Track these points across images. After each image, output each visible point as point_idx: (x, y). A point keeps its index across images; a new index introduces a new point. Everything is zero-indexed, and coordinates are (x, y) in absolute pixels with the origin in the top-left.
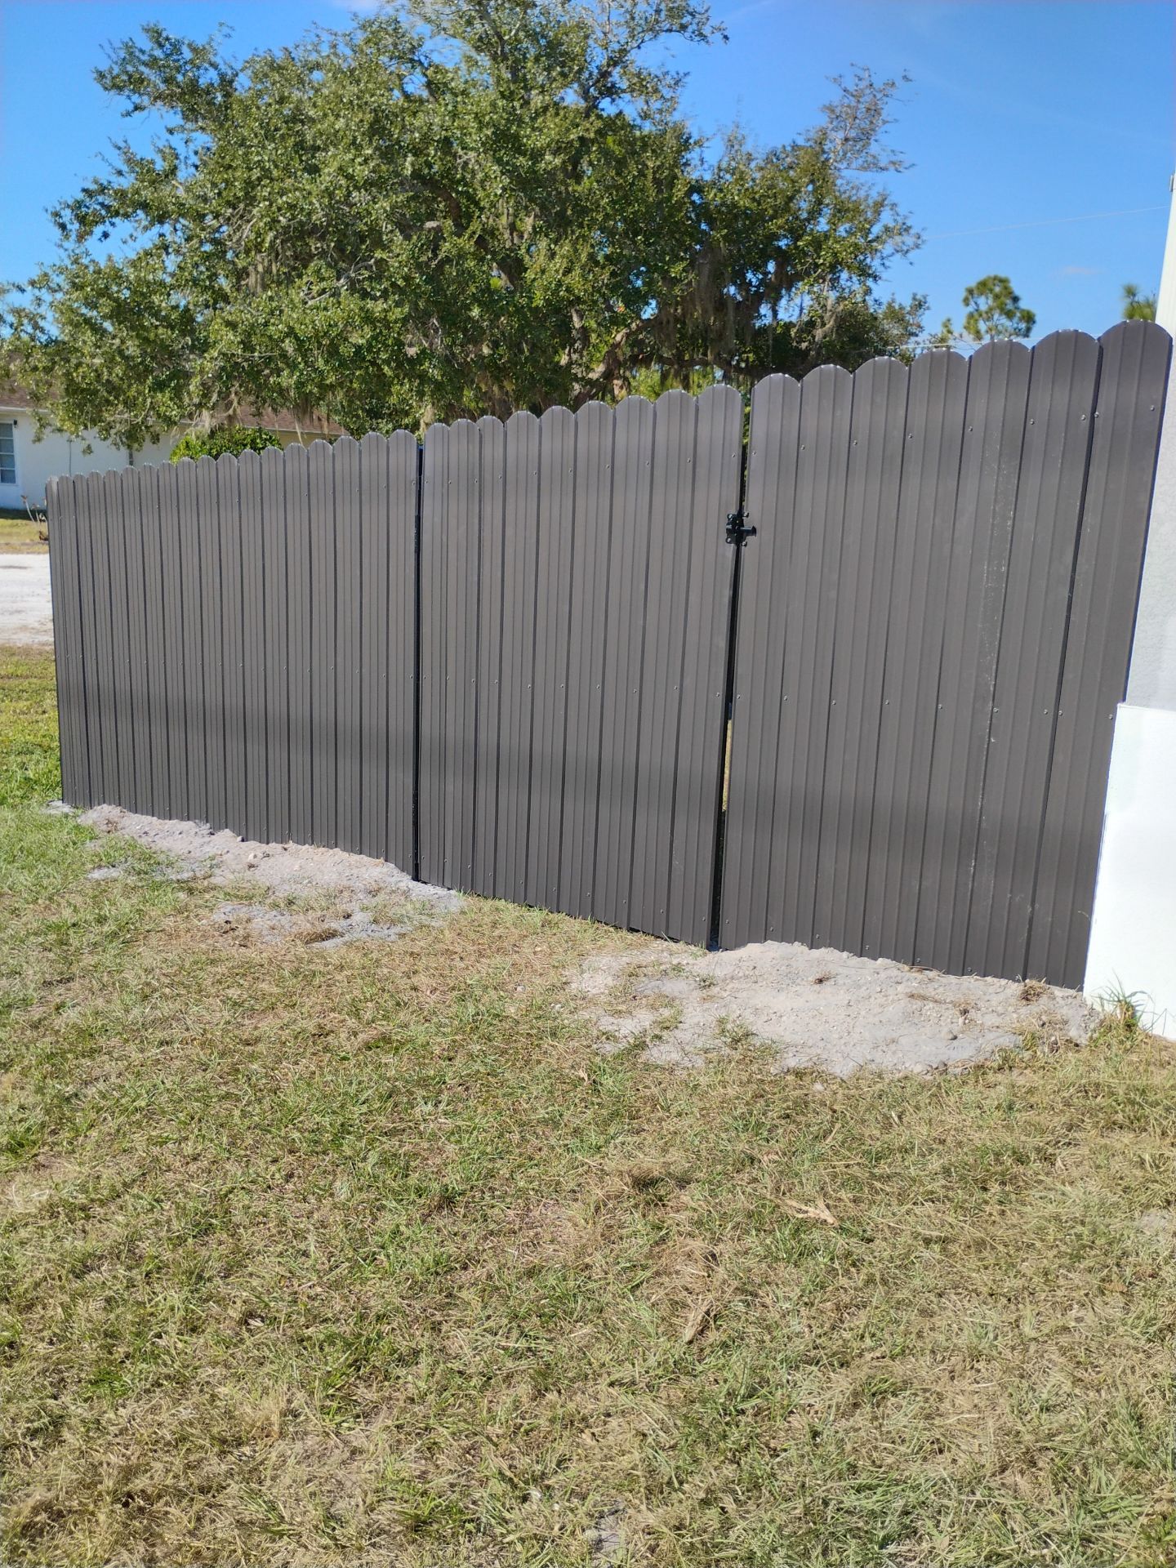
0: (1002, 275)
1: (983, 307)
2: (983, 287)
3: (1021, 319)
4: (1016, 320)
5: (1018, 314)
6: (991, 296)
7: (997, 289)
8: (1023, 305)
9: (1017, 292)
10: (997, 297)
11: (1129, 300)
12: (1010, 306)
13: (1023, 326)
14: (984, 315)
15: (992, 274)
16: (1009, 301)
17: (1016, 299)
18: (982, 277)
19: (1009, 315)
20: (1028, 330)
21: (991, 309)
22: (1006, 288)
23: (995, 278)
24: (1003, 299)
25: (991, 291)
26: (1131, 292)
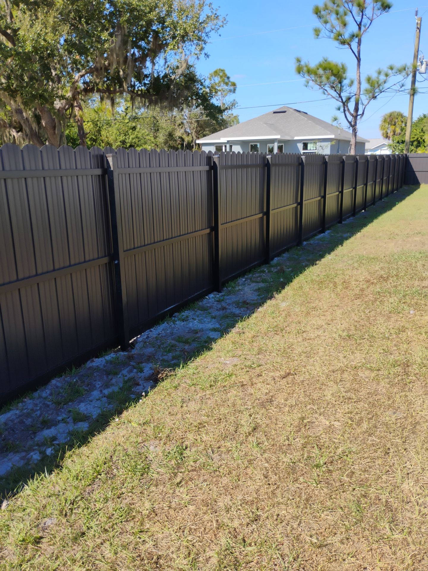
0: (222, 68)
1: (217, 82)
2: (216, 73)
3: (231, 86)
4: (229, 86)
5: (230, 84)
6: (219, 77)
7: (221, 74)
8: (232, 80)
9: (229, 75)
10: (221, 77)
11: (298, 64)
12: (226, 80)
13: (232, 88)
14: (218, 85)
15: (218, 68)
16: (226, 79)
17: (228, 78)
18: (215, 70)
19: (227, 84)
20: (235, 90)
21: (220, 82)
22: (224, 73)
23: (220, 70)
24: (224, 77)
25: (219, 75)
26: (299, 61)
